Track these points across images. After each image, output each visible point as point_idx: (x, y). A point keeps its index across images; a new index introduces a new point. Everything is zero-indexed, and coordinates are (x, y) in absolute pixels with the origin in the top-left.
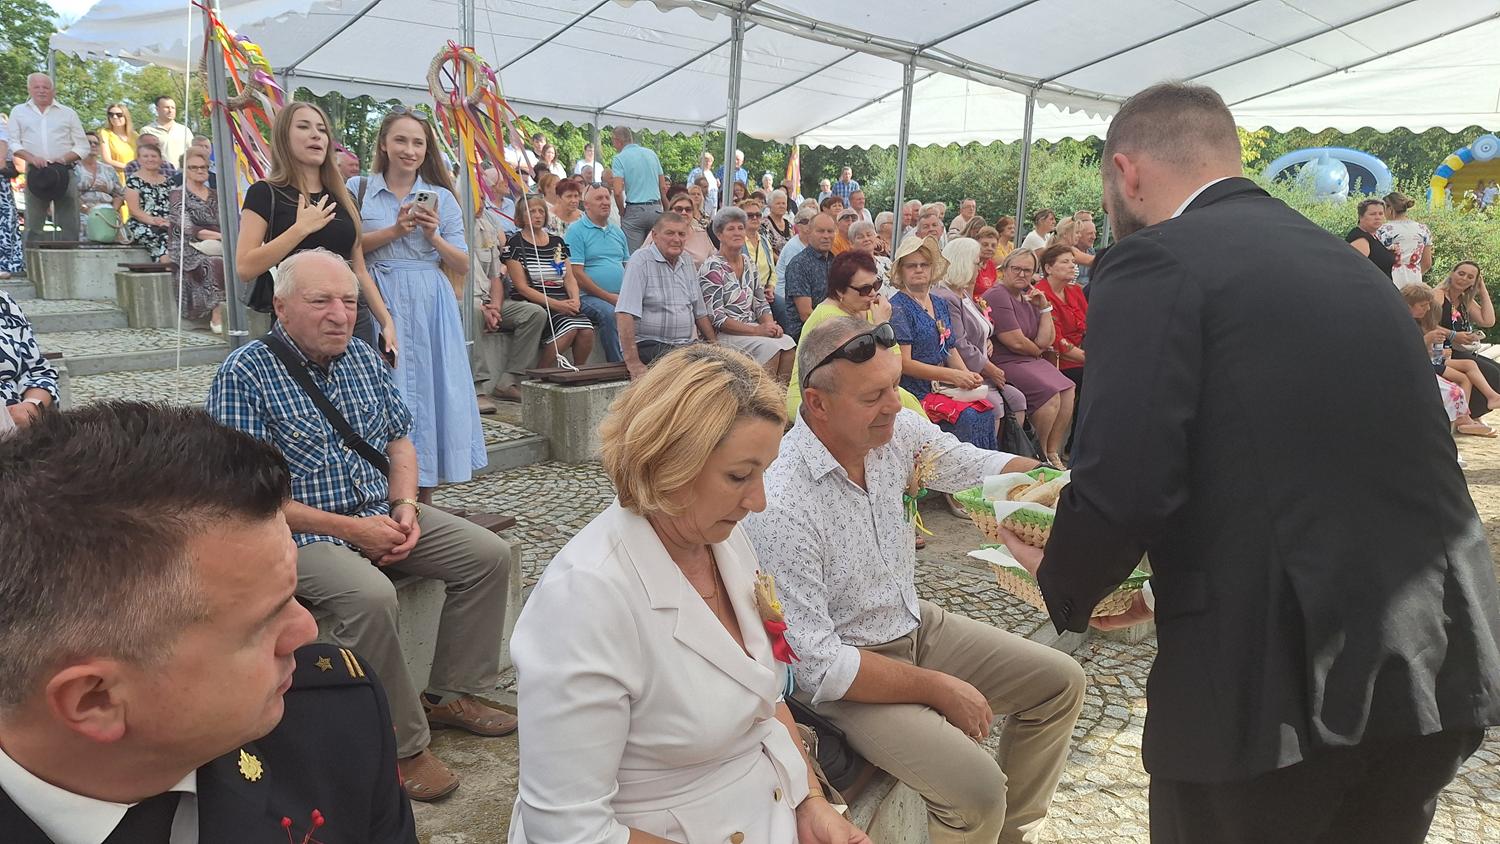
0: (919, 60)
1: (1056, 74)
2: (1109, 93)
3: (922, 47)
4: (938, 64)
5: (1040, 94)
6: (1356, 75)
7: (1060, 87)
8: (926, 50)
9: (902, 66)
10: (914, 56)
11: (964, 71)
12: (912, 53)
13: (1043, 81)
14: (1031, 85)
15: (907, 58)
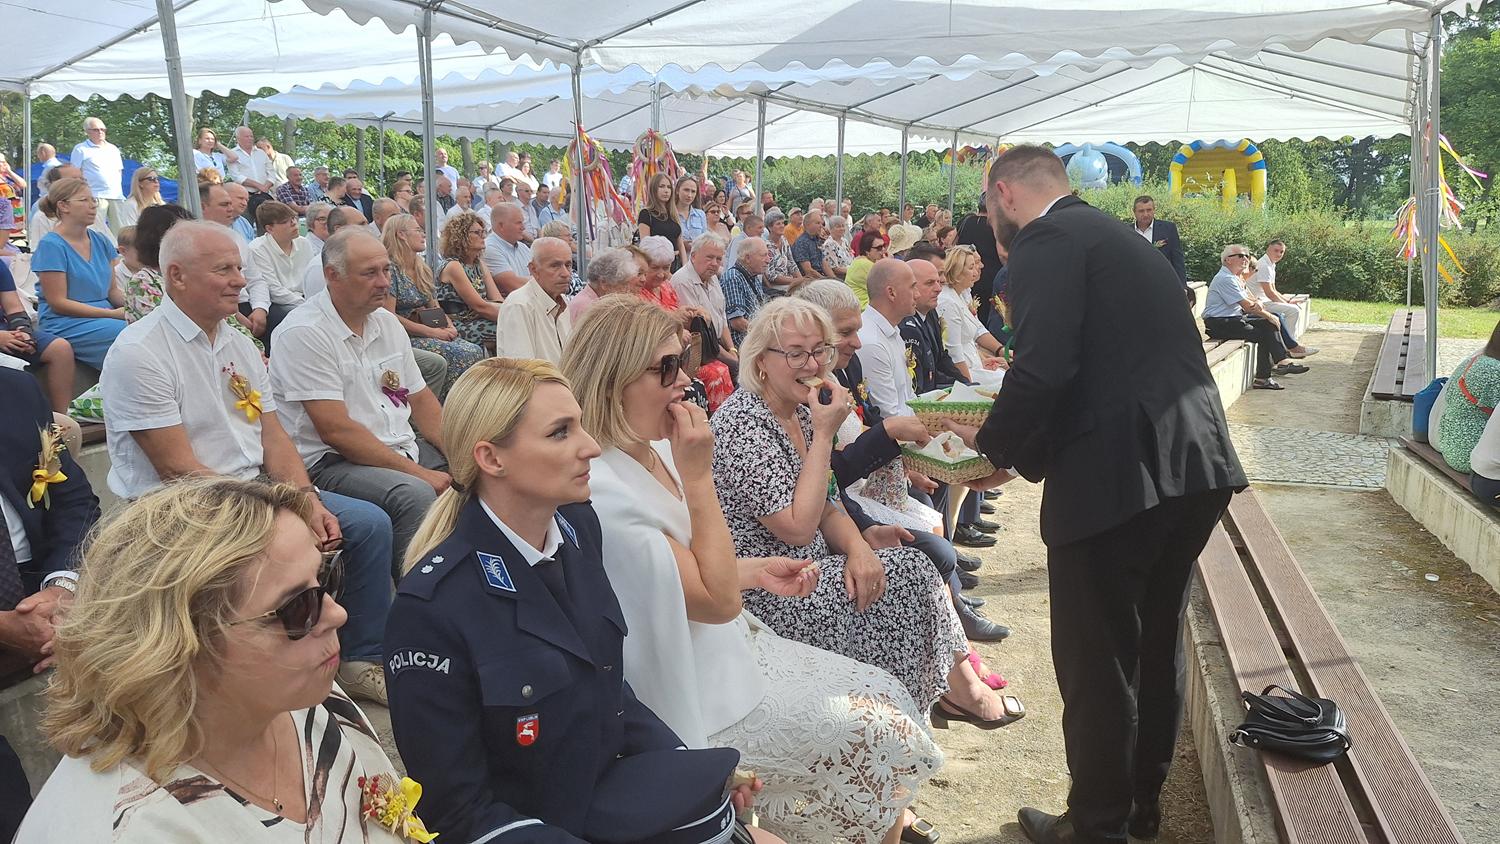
0: (847, 115)
1: (920, 117)
3: (850, 108)
5: (910, 129)
6: (1102, 108)
7: (921, 125)
8: (853, 109)
9: (837, 119)
10: (844, 113)
11: (870, 119)
12: (844, 111)
13: (912, 122)
14: (905, 124)
15: (841, 114)
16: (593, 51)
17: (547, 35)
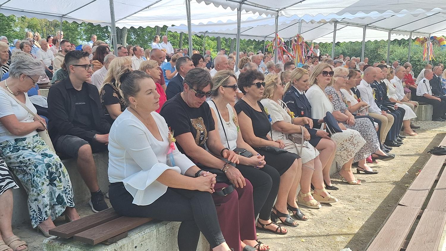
0: (367, 27)
1: (396, 27)
2: (408, 30)
3: (368, 25)
4: (371, 28)
5: (392, 31)
7: (396, 30)
10: (366, 27)
11: (376, 28)
12: (366, 26)
13: (392, 29)
14: (390, 30)
15: (364, 27)
16: (282, 11)
17: (270, 8)
